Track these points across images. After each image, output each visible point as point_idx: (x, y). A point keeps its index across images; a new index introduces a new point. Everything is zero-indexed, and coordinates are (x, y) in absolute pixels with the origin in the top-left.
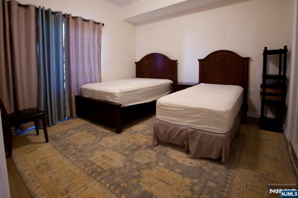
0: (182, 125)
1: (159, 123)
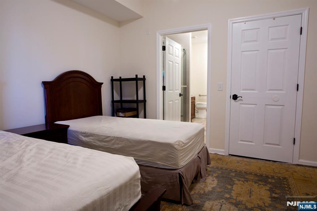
1: (185, 169)
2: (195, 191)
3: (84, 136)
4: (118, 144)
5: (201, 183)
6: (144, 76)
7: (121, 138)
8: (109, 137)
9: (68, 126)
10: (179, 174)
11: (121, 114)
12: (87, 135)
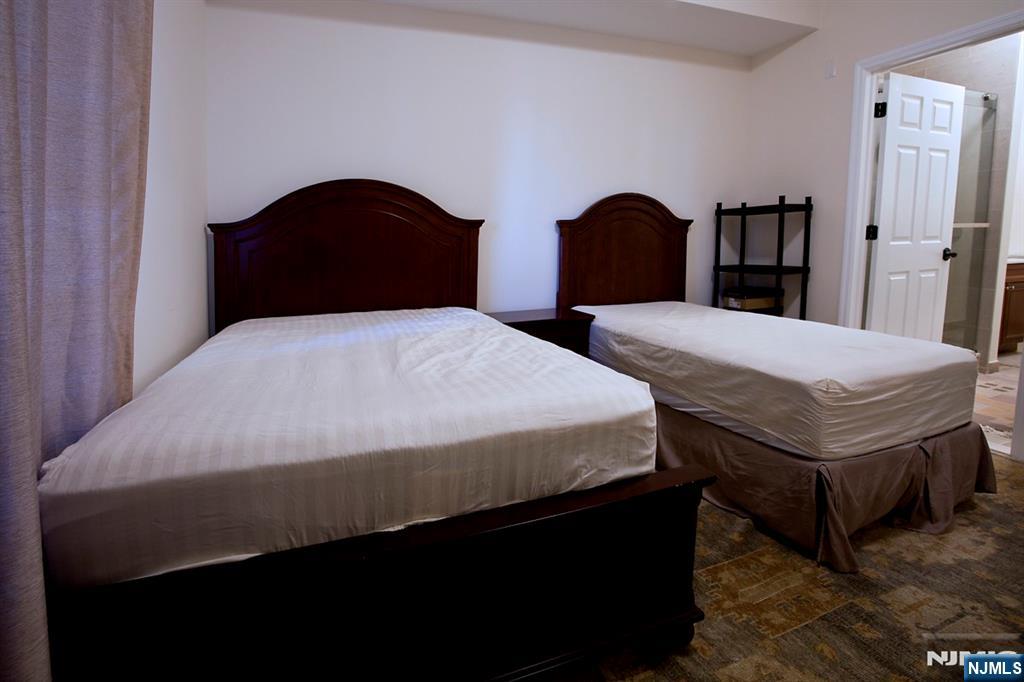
0: (906, 440)
1: (843, 467)
2: (885, 548)
3: (619, 343)
4: (680, 369)
5: (922, 535)
6: (808, 199)
7: (688, 354)
8: (664, 349)
9: (592, 317)
10: (819, 473)
11: (733, 302)
12: (624, 340)
